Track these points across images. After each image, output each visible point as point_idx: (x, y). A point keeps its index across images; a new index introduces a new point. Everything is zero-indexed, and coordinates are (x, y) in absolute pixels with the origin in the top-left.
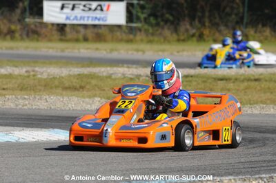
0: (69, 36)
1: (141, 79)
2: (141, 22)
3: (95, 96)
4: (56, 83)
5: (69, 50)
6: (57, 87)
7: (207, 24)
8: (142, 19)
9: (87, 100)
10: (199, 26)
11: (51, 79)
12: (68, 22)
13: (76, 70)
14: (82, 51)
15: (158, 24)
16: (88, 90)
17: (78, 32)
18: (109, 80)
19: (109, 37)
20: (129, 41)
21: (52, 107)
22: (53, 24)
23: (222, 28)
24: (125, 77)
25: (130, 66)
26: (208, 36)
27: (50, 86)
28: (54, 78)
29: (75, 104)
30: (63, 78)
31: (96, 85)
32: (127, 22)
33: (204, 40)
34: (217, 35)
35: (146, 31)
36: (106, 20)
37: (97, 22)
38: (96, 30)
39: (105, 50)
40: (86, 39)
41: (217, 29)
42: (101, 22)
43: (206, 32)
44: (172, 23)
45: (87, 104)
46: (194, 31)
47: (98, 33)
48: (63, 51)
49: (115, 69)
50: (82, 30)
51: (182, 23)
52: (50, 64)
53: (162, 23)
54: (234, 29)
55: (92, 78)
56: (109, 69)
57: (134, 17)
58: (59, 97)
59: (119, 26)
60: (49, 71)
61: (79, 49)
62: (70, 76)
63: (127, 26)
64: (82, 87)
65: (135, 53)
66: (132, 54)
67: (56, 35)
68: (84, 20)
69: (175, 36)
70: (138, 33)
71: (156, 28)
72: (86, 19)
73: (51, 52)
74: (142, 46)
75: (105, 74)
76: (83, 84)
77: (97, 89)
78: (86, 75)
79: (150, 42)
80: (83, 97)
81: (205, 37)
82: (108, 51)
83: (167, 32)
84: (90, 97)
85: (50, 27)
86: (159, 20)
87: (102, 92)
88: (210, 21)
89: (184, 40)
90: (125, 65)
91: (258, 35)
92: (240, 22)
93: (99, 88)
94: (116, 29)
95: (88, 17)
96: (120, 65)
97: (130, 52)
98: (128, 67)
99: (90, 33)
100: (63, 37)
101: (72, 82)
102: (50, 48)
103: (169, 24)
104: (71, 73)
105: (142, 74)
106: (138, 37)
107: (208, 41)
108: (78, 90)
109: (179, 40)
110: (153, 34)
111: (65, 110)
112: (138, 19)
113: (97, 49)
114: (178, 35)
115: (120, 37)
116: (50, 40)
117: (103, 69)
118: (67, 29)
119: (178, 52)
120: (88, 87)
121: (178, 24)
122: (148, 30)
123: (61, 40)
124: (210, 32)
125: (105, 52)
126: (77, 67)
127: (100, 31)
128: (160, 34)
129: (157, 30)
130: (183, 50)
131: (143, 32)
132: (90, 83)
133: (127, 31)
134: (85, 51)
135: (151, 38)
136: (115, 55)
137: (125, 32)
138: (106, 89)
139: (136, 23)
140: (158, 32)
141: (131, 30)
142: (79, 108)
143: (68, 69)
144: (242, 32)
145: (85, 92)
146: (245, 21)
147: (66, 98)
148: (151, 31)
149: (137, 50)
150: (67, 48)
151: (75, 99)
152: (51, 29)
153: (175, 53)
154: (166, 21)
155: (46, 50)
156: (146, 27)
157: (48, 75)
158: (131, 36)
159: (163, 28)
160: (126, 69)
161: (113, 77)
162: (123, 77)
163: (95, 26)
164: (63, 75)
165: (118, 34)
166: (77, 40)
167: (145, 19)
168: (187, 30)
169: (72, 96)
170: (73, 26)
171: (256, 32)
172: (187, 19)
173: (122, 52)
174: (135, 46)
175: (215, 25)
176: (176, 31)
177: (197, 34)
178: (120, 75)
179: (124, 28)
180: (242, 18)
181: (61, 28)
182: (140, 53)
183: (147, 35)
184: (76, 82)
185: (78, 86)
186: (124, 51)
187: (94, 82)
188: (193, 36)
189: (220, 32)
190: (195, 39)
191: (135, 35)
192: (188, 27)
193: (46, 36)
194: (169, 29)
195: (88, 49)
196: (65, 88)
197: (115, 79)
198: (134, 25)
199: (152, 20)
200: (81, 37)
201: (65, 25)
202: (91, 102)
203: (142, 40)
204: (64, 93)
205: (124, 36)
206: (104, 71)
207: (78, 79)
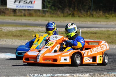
0: (18, 14)
2: (48, 8)
3: (26, 39)
4: (10, 34)
5: (17, 20)
6: (10, 35)
8: (49, 7)
10: (73, 10)
11: (8, 32)
12: (17, 8)
13: (19, 28)
14: (23, 20)
15: (55, 9)
16: (24, 37)
17: (21, 12)
18: (33, 32)
19: (35, 14)
20: (43, 16)
21: (8, 44)
22: (11, 9)
23: (82, 11)
24: (39, 32)
25: (43, 27)
26: (76, 15)
27: (7, 35)
28: (10, 32)
29: (17, 43)
30: (13, 31)
32: (42, 8)
34: (80, 14)
35: (50, 12)
36: (33, 8)
37: (29, 8)
38: (29, 12)
39: (33, 20)
40: (25, 15)
42: (31, 8)
43: (75, 13)
44: (61, 9)
46: (70, 12)
47: (30, 13)
48: (15, 20)
49: (35, 28)
50: (23, 12)
51: (65, 9)
52: (9, 26)
53: (57, 9)
54: (87, 12)
55: (25, 32)
56: (33, 28)
57: (45, 6)
58: (11, 40)
59: (39, 10)
60: (7, 29)
61: (21, 20)
62: (16, 31)
63: (42, 10)
64: (21, 36)
65: (45, 21)
66: (44, 22)
67: (12, 14)
68: (24, 7)
69: (62, 15)
70: (47, 13)
71: (54, 11)
73: (10, 21)
74: (48, 19)
75: (31, 30)
76: (21, 35)
77: (27, 36)
78: (23, 30)
79: (52, 17)
80: (21, 40)
81: (75, 15)
82: (34, 20)
83: (59, 13)
84: (24, 40)
85: (10, 10)
86: (56, 7)
87: (29, 38)
88: (77, 8)
89: (66, 16)
90: (41, 27)
91: (97, 14)
93: (28, 36)
94: (38, 11)
95: (26, 6)
96: (39, 26)
97: (43, 21)
99: (26, 13)
100: (15, 15)
101: (17, 33)
102: (9, 19)
103: (60, 9)
104: (17, 30)
106: (47, 15)
107: (76, 17)
108: (19, 37)
109: (64, 16)
110: (53, 14)
111: (13, 45)
113: (29, 20)
114: (64, 14)
115: (39, 15)
116: (10, 16)
118: (17, 11)
119: (63, 21)
120: (23, 35)
121: (64, 9)
123: (14, 16)
124: (77, 13)
125: (32, 21)
127: (31, 12)
128: (56, 13)
129: (55, 12)
130: (65, 21)
133: (42, 12)
136: (37, 22)
139: (46, 9)
140: (55, 13)
141: (44, 12)
142: (19, 44)
143: (16, 28)
145: (22, 38)
146: (92, 8)
147: (14, 40)
148: (52, 12)
150: (16, 19)
151: (18, 40)
152: (10, 11)
153: (62, 22)
154: (59, 8)
155: (7, 20)
156: (50, 10)
157: (7, 30)
158: (44, 14)
159: (57, 11)
162: (38, 31)
163: (29, 10)
164: (13, 30)
165: (38, 13)
166: (21, 16)
167: (50, 7)
168: (67, 12)
169: (16, 39)
170: (19, 10)
171: (96, 13)
172: (67, 7)
173: (40, 21)
174: (45, 18)
175: (79, 10)
176: (63, 12)
177: (72, 14)
179: (41, 11)
180: (90, 7)
181: (14, 11)
183: (51, 14)
184: (18, 33)
185: (19, 35)
187: (26, 33)
188: (70, 14)
189: (81, 13)
190: (71, 16)
191: (45, 14)
192: (68, 10)
193: (8, 14)
194: (60, 11)
195: (25, 19)
196: (14, 36)
198: (45, 10)
199: (53, 8)
200: (22, 14)
201: (16, 9)
202: (24, 42)
203: (48, 16)
204: (13, 38)
205: (41, 14)
206: (31, 29)
207: (19, 32)
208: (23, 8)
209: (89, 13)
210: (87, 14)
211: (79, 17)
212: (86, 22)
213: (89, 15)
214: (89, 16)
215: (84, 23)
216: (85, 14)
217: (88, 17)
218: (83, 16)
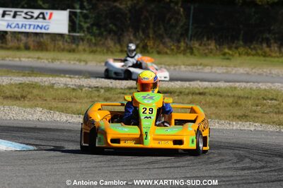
0: (10, 44)
1: (84, 89)
2: (84, 31)
3: (36, 106)
5: (10, 59)
7: (151, 36)
8: (85, 29)
9: (28, 110)
10: (143, 37)
12: (9, 29)
13: (18, 79)
14: (23, 59)
15: (100, 34)
16: (30, 100)
17: (19, 40)
18: (51, 90)
19: (51, 46)
20: (72, 51)
23: (167, 40)
24: (67, 88)
25: (72, 76)
26: (152, 48)
29: (16, 114)
30: (3, 86)
31: (38, 95)
32: (69, 31)
33: (148, 52)
34: (161, 46)
35: (89, 41)
36: (48, 29)
37: (38, 31)
38: (38, 39)
39: (47, 59)
40: (27, 48)
41: (161, 41)
42: (43, 31)
43: (150, 43)
44: (115, 33)
45: (29, 113)
46: (138, 42)
47: (40, 42)
49: (57, 79)
50: (23, 38)
51: (125, 34)
53: (105, 33)
54: (179, 41)
55: (34, 88)
56: (51, 78)
57: (77, 26)
59: (61, 35)
61: (20, 58)
62: (11, 84)
63: (69, 35)
64: (23, 97)
65: (77, 63)
66: (74, 64)
68: (25, 28)
69: (118, 47)
70: (81, 43)
71: (99, 38)
72: (28, 27)
74: (85, 56)
75: (46, 83)
76: (24, 94)
77: (38, 98)
78: (28, 84)
79: (93, 52)
80: (24, 107)
81: (149, 48)
82: (50, 60)
83: (110, 43)
84: (31, 107)
86: (103, 29)
87: (44, 102)
88: (155, 32)
90: (67, 76)
91: (200, 48)
92: (184, 34)
93: (40, 98)
94: (58, 38)
95: (30, 25)
96: (62, 75)
97: (72, 62)
98: (70, 77)
99: (31, 41)
100: (4, 45)
101: (13, 91)
103: (112, 34)
104: (12, 82)
105: (85, 85)
106: (81, 48)
107: (152, 52)
108: (19, 100)
109: (122, 51)
110: (95, 45)
111: (6, 120)
112: (81, 28)
113: (38, 58)
114: (121, 46)
115: (62, 47)
117: (45, 79)
118: (8, 37)
120: (29, 96)
121: (121, 35)
122: (91, 40)
123: (2, 48)
124: (154, 43)
125: (46, 62)
126: (18, 76)
127: (42, 40)
128: (103, 44)
129: (100, 40)
131: (85, 42)
132: (32, 93)
133: (68, 40)
134: (27, 60)
135: (94, 48)
136: (57, 65)
137: (66, 41)
138: (48, 99)
139: (78, 32)
140: (101, 42)
141: (74, 40)
142: (20, 118)
143: (9, 78)
144: (187, 45)
145: (26, 102)
146: (190, 33)
147: (6, 108)
148: (94, 41)
149: (80, 61)
150: (8, 57)
151: (17, 108)
154: (110, 32)
156: (89, 36)
158: (74, 46)
159: (106, 39)
160: (68, 79)
161: (56, 87)
162: (65, 87)
163: (36, 34)
164: (4, 84)
165: (60, 43)
166: (18, 49)
167: (88, 28)
169: (13, 105)
170: (14, 33)
171: (200, 45)
172: (130, 30)
173: (64, 61)
174: (77, 56)
175: (159, 37)
176: (119, 41)
178: (62, 85)
179: (66, 37)
180: (187, 30)
181: (2, 35)
182: (83, 63)
183: (90, 46)
184: (17, 92)
185: (19, 95)
186: (66, 61)
187: (35, 92)
189: (164, 43)
191: (78, 45)
192: (132, 38)
194: (112, 39)
195: (29, 58)
196: (6, 98)
197: (57, 90)
198: (74, 34)
199: (95, 30)
200: (22, 45)
201: (6, 32)
202: (32, 112)
203: (84, 50)
204: (5, 102)
205: (66, 46)
206: (46, 81)
207: (19, 88)
208: (23, 30)
209: (182, 44)
210: (178, 48)
211: (159, 53)
212: (177, 68)
213: (182, 48)
214: (184, 53)
215: (172, 68)
216: (172, 47)
217: (180, 53)
218: (168, 51)
